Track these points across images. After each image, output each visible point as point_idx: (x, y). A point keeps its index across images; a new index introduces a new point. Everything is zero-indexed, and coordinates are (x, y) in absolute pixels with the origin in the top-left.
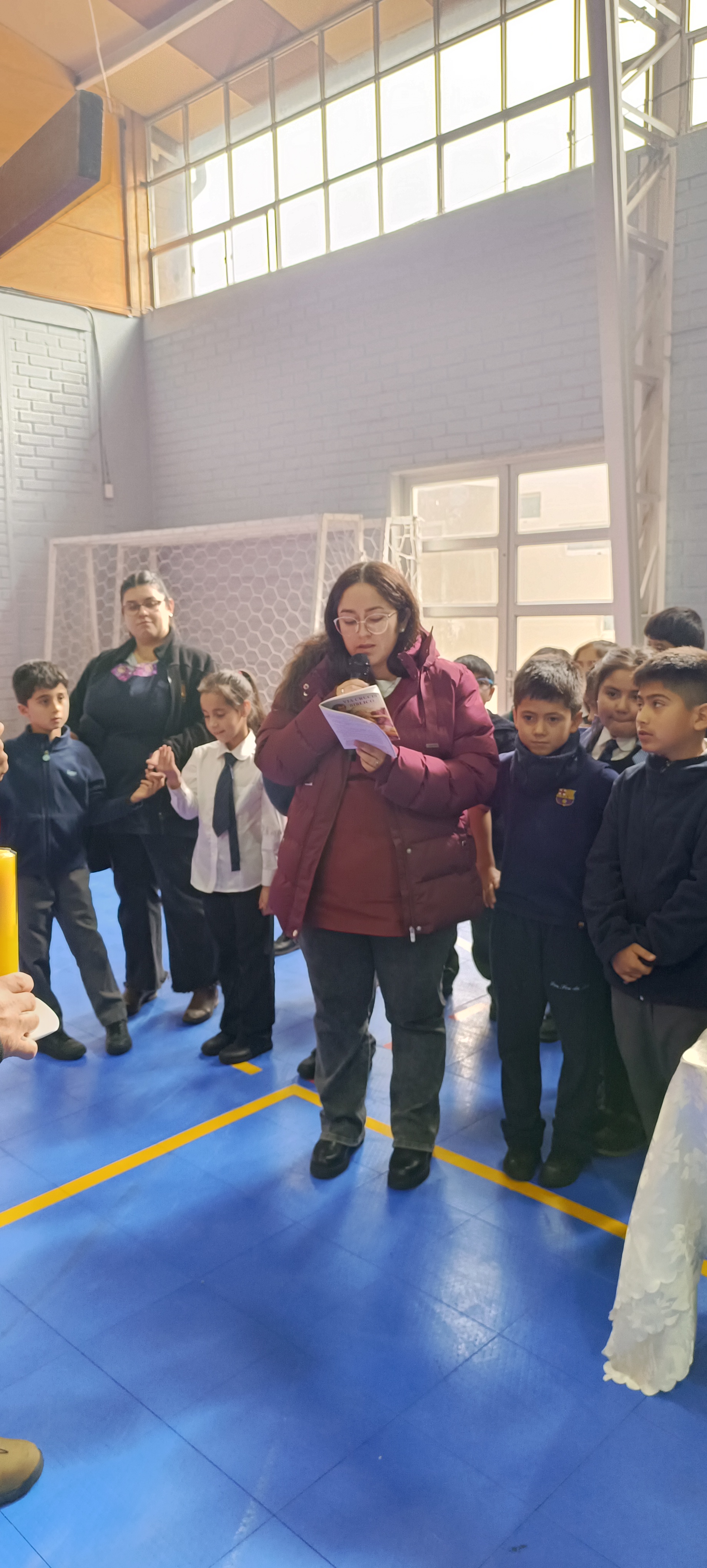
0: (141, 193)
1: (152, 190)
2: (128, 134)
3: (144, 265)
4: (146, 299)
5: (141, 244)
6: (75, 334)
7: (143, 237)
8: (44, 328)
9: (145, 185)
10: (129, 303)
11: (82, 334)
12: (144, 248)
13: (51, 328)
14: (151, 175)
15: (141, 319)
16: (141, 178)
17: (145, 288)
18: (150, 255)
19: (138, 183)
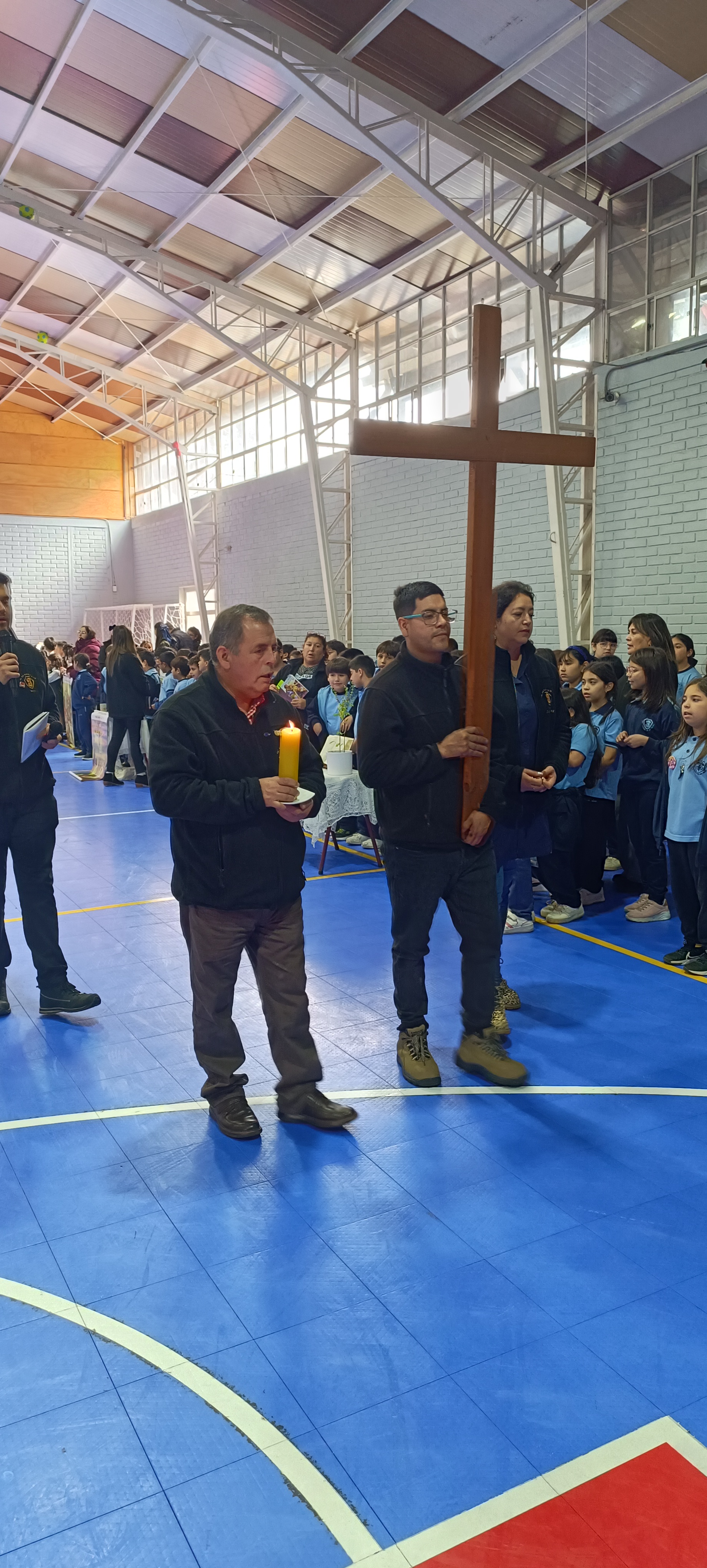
0: (131, 472)
1: (136, 470)
2: (126, 451)
3: (132, 500)
4: (133, 512)
5: (130, 491)
6: (101, 530)
7: (132, 488)
8: (88, 529)
9: (133, 468)
10: (124, 516)
11: (104, 530)
12: (132, 493)
13: (90, 529)
14: (136, 464)
15: (131, 520)
16: (131, 466)
17: (132, 508)
18: (135, 495)
19: (130, 468)
